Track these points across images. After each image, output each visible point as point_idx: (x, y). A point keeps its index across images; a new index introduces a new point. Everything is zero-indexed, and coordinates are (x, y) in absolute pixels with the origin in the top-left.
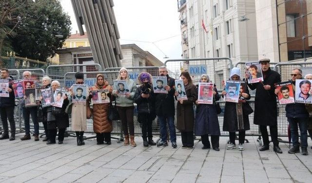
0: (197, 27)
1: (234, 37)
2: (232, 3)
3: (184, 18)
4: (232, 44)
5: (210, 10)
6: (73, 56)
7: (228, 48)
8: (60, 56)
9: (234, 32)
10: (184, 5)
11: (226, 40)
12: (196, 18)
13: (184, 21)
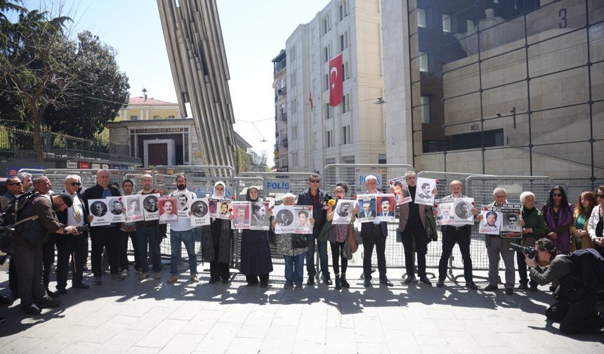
0: (301, 100)
1: (352, 116)
2: (351, 73)
3: (282, 86)
4: (349, 126)
5: (319, 79)
6: (129, 132)
7: (343, 130)
8: (110, 131)
9: (352, 111)
10: (284, 69)
11: (341, 120)
12: (300, 88)
13: (283, 90)
